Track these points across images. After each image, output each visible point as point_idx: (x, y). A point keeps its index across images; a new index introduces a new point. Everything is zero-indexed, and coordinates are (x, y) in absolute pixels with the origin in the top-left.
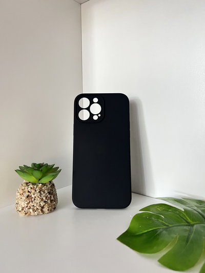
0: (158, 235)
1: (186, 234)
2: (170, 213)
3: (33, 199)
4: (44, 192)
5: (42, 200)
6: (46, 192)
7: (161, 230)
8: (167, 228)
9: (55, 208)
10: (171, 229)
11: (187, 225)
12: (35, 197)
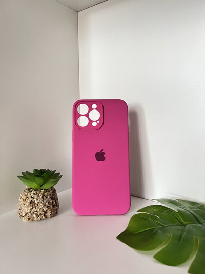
1: (179, 233)
3: (36, 205)
4: (47, 198)
5: (45, 205)
6: (49, 198)
7: (157, 229)
8: (162, 228)
9: (57, 213)
11: (180, 225)
12: (38, 203)
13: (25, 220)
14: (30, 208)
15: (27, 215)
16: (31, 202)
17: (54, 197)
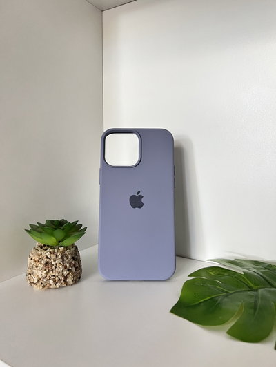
0: (219, 303)
1: (252, 300)
2: (227, 277)
3: (53, 267)
4: (67, 258)
5: (65, 267)
6: (70, 257)
7: (221, 297)
8: (228, 295)
10: (233, 295)
12: (56, 264)
13: (37, 288)
14: (45, 272)
15: (41, 282)
16: (46, 264)
17: (76, 257)
